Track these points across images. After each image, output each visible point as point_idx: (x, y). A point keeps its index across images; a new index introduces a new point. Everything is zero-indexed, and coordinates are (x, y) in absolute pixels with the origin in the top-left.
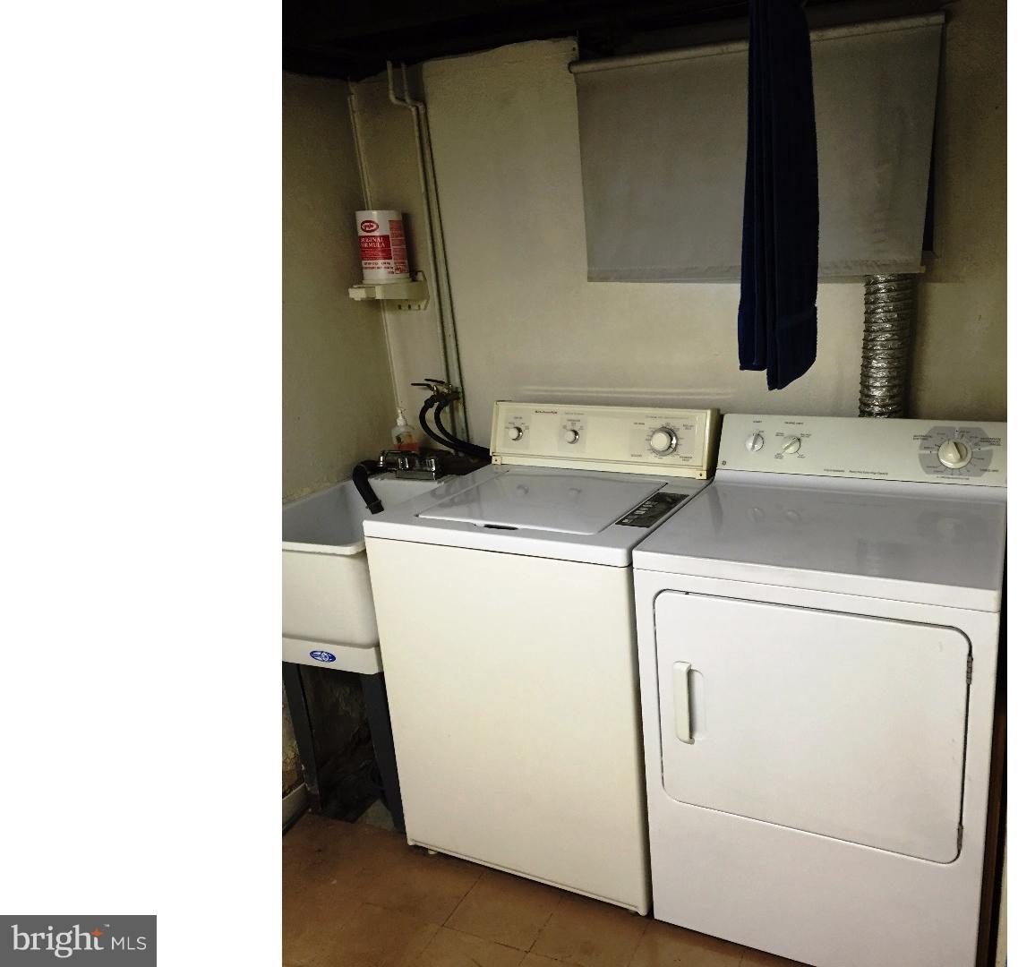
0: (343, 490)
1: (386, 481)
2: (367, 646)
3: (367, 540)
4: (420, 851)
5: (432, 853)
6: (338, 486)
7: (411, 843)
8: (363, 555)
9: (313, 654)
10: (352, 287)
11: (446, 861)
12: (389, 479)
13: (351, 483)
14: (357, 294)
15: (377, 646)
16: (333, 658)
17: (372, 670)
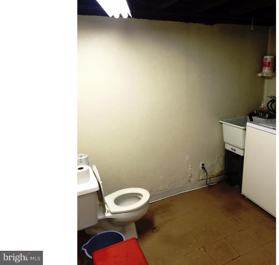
0: (246, 118)
1: (256, 118)
2: (242, 150)
3: (247, 126)
4: (244, 196)
5: (246, 198)
6: (246, 117)
7: (242, 194)
8: (245, 129)
9: (232, 149)
10: (259, 73)
11: (249, 201)
12: (257, 117)
13: (248, 117)
14: (260, 75)
15: (244, 150)
16: (235, 150)
17: (242, 155)
